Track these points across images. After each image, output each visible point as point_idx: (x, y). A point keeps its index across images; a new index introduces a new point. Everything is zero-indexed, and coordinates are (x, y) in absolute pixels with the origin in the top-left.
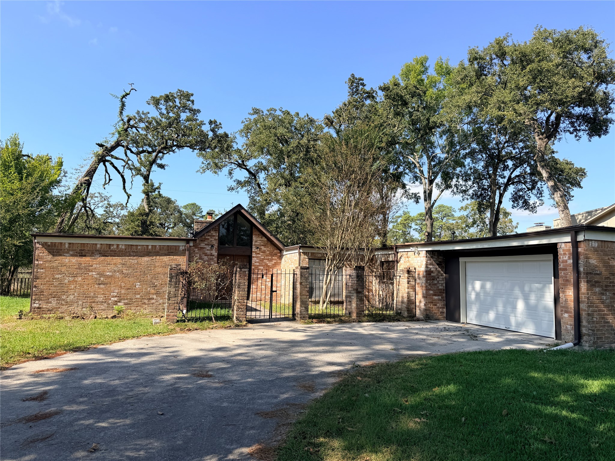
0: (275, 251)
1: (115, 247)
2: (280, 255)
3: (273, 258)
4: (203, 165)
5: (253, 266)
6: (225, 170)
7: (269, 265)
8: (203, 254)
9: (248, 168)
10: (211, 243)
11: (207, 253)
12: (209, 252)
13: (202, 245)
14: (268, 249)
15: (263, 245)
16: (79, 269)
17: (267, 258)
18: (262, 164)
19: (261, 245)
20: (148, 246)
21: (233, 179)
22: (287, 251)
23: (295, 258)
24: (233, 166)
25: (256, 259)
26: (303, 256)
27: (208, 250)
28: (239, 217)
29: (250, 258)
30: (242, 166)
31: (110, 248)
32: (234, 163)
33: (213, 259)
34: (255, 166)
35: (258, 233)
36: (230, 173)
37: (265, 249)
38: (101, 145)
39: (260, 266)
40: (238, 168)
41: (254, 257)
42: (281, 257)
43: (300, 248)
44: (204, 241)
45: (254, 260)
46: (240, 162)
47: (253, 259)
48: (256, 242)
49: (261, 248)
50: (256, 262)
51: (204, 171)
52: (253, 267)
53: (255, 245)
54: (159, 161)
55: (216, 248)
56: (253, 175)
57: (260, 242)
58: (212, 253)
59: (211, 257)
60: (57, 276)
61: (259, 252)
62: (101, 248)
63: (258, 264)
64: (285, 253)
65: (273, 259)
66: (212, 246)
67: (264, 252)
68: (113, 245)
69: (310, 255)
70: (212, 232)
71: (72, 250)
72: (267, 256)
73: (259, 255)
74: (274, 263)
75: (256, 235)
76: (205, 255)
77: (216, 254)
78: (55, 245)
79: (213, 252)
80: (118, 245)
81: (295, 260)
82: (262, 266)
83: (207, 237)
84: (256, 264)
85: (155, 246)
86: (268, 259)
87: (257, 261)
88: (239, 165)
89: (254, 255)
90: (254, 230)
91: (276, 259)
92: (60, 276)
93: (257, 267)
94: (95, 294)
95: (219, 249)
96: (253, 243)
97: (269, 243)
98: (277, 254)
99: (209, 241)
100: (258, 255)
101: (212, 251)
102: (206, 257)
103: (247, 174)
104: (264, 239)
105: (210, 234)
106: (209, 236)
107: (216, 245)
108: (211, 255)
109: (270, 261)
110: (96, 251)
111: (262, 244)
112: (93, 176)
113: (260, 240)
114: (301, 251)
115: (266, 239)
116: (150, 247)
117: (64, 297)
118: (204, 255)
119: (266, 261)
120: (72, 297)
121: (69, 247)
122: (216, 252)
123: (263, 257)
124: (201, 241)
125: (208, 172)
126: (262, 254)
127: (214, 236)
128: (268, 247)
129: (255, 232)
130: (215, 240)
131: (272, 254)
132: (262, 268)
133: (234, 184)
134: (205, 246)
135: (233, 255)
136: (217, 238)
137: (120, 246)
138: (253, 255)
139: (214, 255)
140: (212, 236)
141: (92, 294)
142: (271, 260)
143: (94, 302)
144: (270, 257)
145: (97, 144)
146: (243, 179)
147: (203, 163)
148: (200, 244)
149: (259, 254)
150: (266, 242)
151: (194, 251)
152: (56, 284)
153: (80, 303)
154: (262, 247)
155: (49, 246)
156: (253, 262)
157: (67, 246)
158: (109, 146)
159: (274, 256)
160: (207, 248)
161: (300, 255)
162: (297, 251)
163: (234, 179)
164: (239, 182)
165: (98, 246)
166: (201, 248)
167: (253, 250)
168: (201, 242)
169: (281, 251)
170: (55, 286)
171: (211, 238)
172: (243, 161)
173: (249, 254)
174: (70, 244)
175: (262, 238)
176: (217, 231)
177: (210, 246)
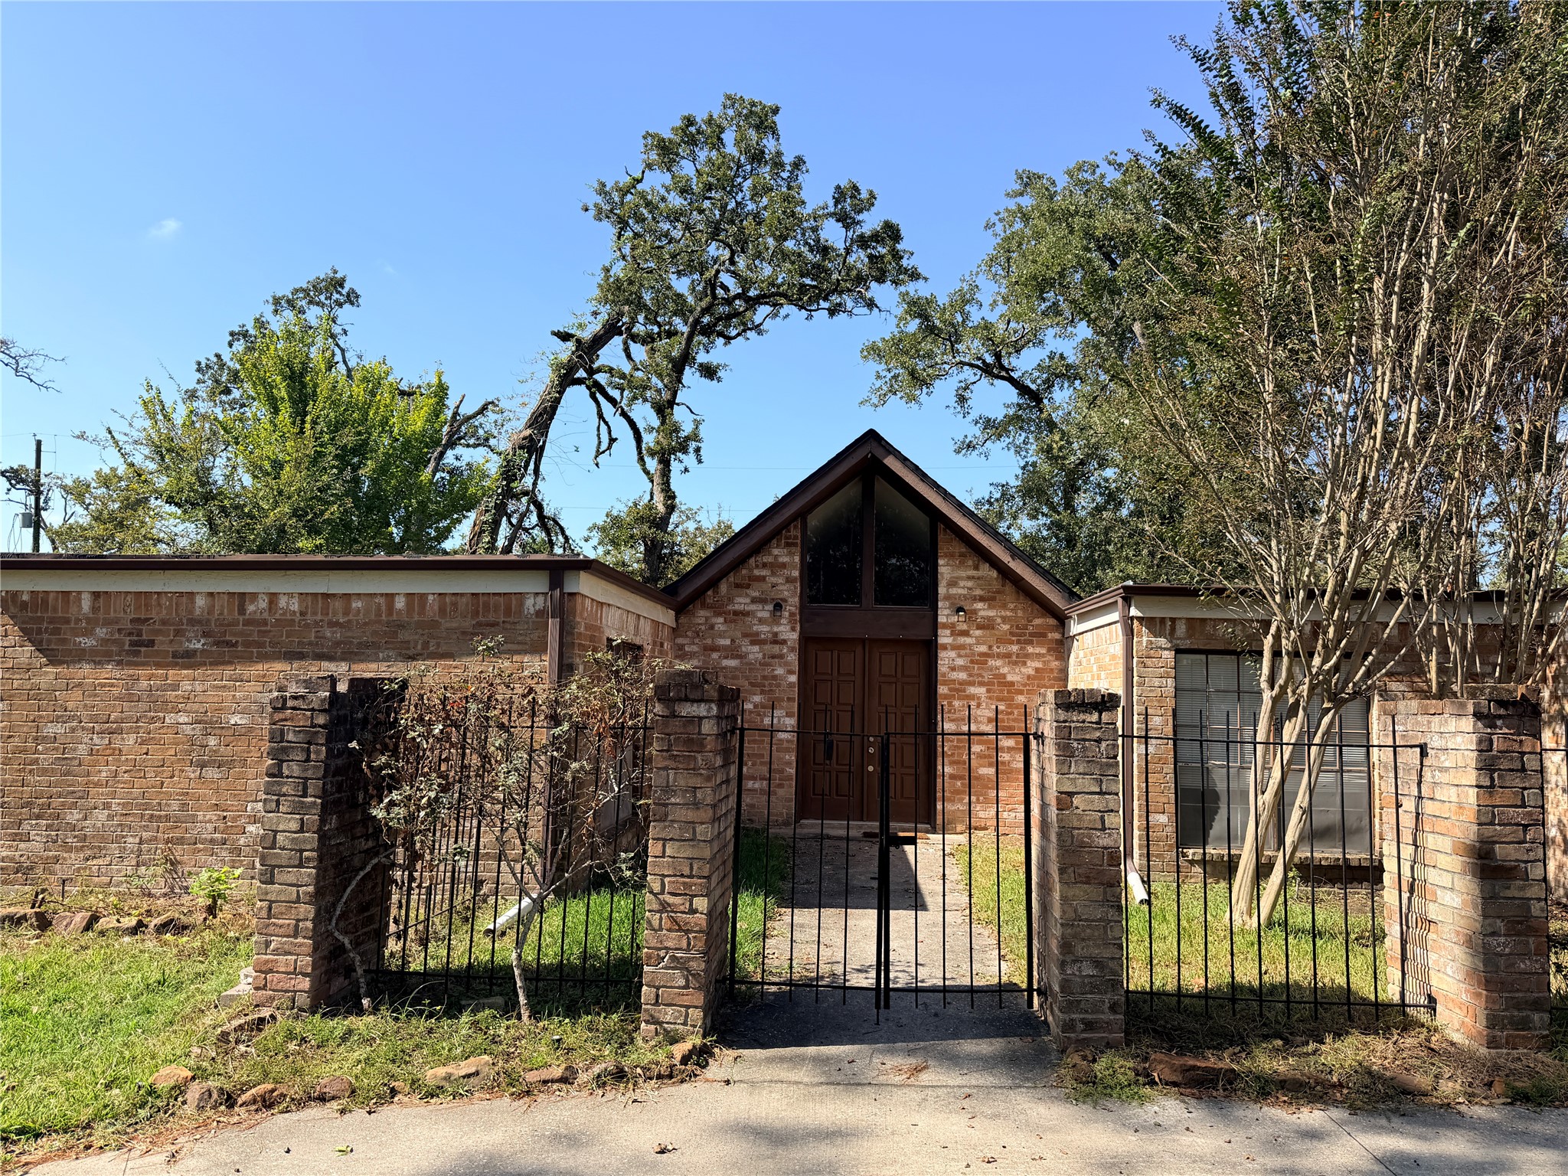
0: (1038, 621)
1: (263, 604)
2: (1057, 636)
3: (1030, 649)
4: (878, 383)
5: (945, 683)
6: (945, 389)
7: (1009, 678)
8: (745, 635)
9: (1015, 375)
10: (773, 595)
11: (757, 634)
12: (765, 628)
13: (741, 603)
14: (1003, 614)
15: (982, 599)
16: (129, 698)
17: (1002, 650)
18: (1062, 357)
19: (975, 599)
20: (390, 597)
21: (970, 418)
22: (1083, 617)
23: (1112, 650)
24: (968, 374)
25: (953, 654)
26: (1144, 638)
27: (761, 621)
28: (881, 486)
29: (930, 648)
30: (995, 370)
31: (242, 610)
32: (972, 365)
33: (781, 656)
34: (1040, 367)
35: (959, 548)
36: (962, 399)
37: (991, 613)
38: (565, 337)
39: (972, 684)
40: (985, 381)
41: (945, 647)
42: (1062, 647)
43: (1127, 601)
44: (748, 587)
45: (946, 659)
46: (989, 359)
47: (942, 654)
48: (952, 583)
49: (975, 612)
50: (953, 669)
51: (883, 399)
52: (942, 690)
53: (948, 597)
54: (702, 357)
55: (792, 614)
56: (1033, 397)
57: (970, 584)
58: (776, 634)
59: (776, 649)
60: (51, 729)
61: (965, 627)
62: (211, 611)
63: (963, 676)
64: (1075, 628)
65: (1027, 656)
66: (778, 607)
67: (988, 625)
68: (254, 596)
69: (1181, 629)
70: (776, 552)
71: (107, 623)
72: (1000, 641)
73: (968, 640)
74: (1031, 672)
75: (951, 556)
76: (753, 643)
77: (795, 636)
78: (45, 602)
79: (781, 628)
80: (273, 597)
81: (1113, 657)
82: (981, 684)
83: (757, 572)
84: (954, 675)
85: (423, 597)
86: (1008, 656)
87: (960, 662)
88: (987, 370)
89: (944, 638)
90: (941, 536)
91: (1039, 655)
92: (59, 729)
93: (959, 689)
94: (184, 806)
95: (806, 615)
96: (942, 590)
97: (1009, 588)
98: (1044, 635)
99: (766, 586)
100: (962, 640)
101: (779, 624)
102: (756, 648)
103: (1011, 394)
104: (987, 571)
105: (770, 559)
106: (765, 565)
107: (793, 602)
108: (776, 640)
109: (1016, 663)
110: (192, 622)
111: (978, 592)
112: (548, 427)
113: (969, 578)
114: (1134, 612)
115: (994, 574)
116: (400, 603)
117: (73, 816)
118: (747, 641)
119: (999, 663)
120: (101, 815)
121: (94, 609)
122: (793, 629)
123: (983, 649)
124: (737, 586)
125: (893, 400)
126: (978, 633)
127: (784, 566)
128: (1004, 607)
129: (947, 545)
130: (789, 580)
131: (1021, 635)
132: (981, 691)
133: (974, 432)
134: (753, 607)
135: (863, 641)
136: (796, 573)
137: (282, 602)
138: (942, 640)
139: (784, 642)
140: (776, 567)
141: (175, 805)
142: (1021, 659)
143: (181, 841)
144: (1015, 648)
145: (554, 334)
146: (998, 414)
147: (878, 377)
148: (731, 600)
149: (965, 633)
150: (996, 585)
151: (712, 627)
152: (45, 759)
153: (132, 841)
154: (979, 605)
155: (24, 606)
156: (943, 667)
157: (86, 604)
158: (586, 335)
159: (1031, 643)
160: (760, 615)
161: (1129, 633)
162: (1115, 616)
163: (974, 415)
164: (988, 424)
165: (200, 602)
166: (736, 613)
167: (942, 619)
168: (735, 591)
169: (1062, 620)
170: (44, 772)
171: (773, 574)
172: (998, 356)
173: (923, 634)
174: (96, 595)
175: (976, 568)
176: (795, 545)
177: (770, 607)
